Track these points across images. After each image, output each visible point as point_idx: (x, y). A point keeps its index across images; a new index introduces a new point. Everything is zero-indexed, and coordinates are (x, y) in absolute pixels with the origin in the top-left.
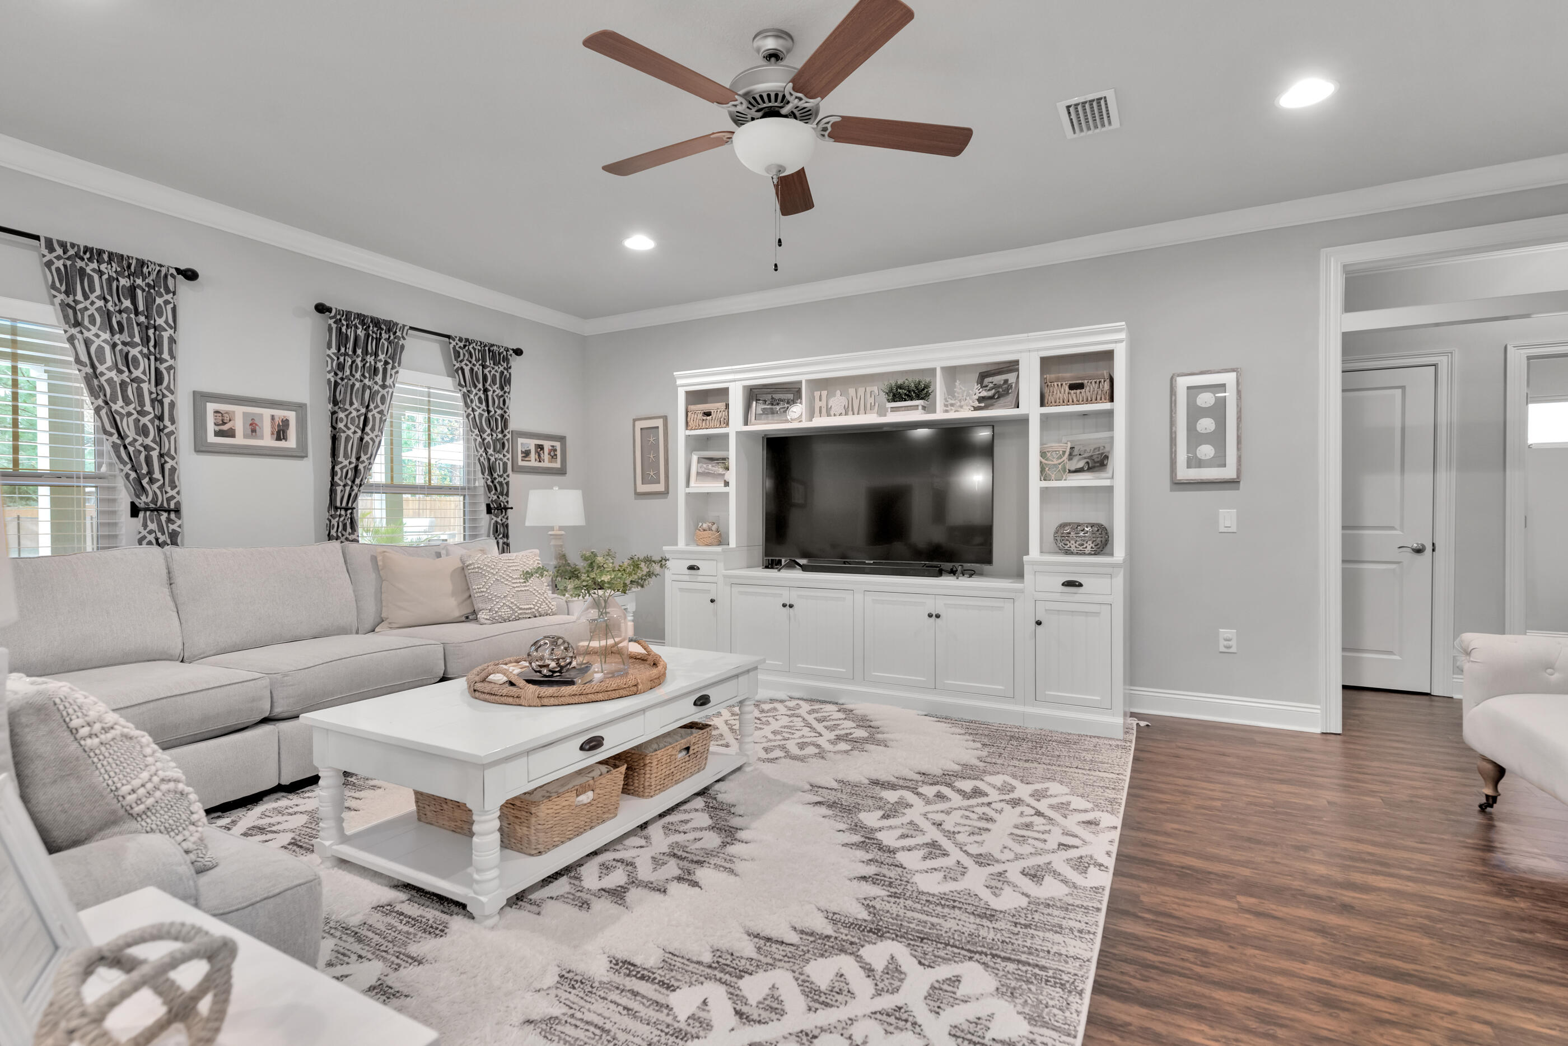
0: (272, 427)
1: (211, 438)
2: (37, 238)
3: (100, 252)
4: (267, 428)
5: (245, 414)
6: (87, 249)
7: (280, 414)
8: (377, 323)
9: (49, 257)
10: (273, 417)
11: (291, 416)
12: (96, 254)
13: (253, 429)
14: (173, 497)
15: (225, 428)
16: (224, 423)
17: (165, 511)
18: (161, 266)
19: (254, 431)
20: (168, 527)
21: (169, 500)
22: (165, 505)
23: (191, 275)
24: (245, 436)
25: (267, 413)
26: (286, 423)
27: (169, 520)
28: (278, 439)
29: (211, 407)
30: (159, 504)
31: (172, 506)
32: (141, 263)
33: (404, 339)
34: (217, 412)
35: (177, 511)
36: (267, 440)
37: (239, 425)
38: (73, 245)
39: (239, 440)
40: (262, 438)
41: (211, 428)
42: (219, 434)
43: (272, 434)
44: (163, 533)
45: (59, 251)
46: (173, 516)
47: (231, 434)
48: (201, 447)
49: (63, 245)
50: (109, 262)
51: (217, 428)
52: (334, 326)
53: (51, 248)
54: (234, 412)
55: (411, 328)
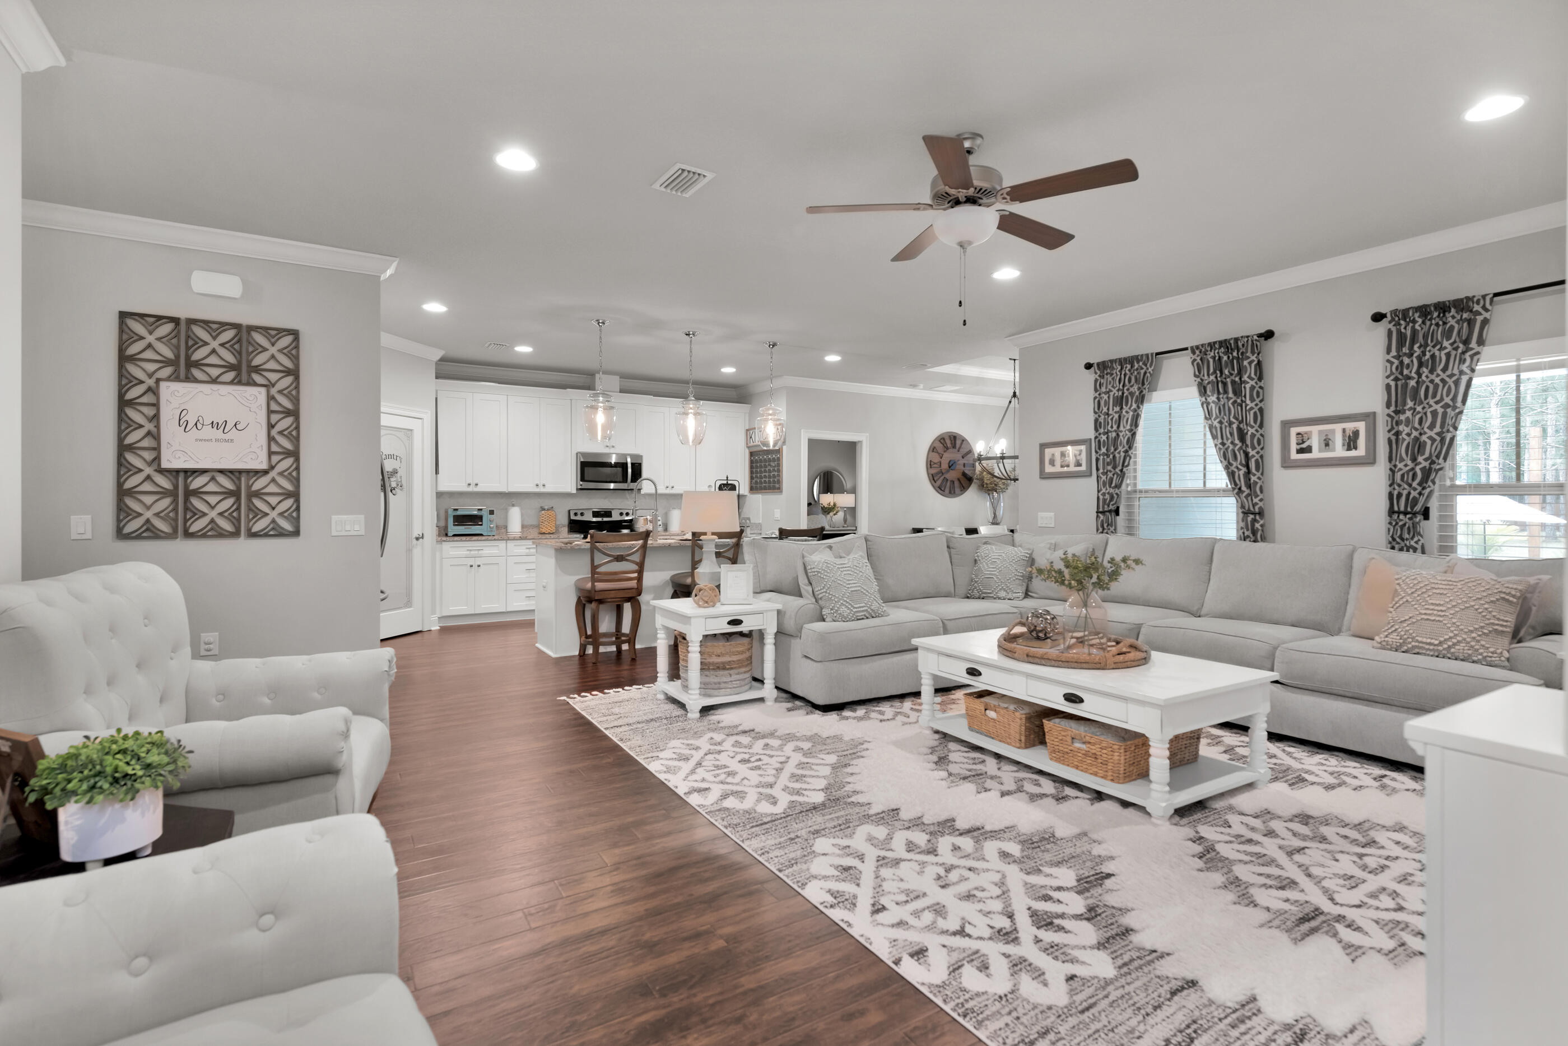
0: (1344, 440)
1: (1294, 456)
2: (1186, 349)
3: (1215, 343)
4: (1338, 441)
5: (1320, 432)
6: (1209, 344)
7: (1350, 426)
8: (1443, 308)
9: (1194, 357)
10: (1344, 430)
11: (1361, 426)
12: (1212, 345)
13: (1327, 444)
14: (1257, 504)
15: (1304, 446)
16: (1303, 442)
17: (1252, 514)
18: (1248, 337)
19: (1327, 445)
20: (1253, 525)
21: (1254, 505)
22: (1252, 509)
23: (1269, 335)
24: (1320, 451)
25: (1338, 428)
26: (1356, 434)
27: (1254, 521)
28: (1349, 449)
29: (1294, 431)
30: (1247, 508)
31: (1257, 510)
32: (1236, 340)
33: (1487, 310)
34: (1298, 434)
35: (1261, 513)
36: (1339, 450)
37: (1315, 442)
38: (1202, 345)
39: (1316, 454)
40: (1334, 450)
41: (1294, 447)
42: (1300, 451)
43: (1344, 445)
44: (1248, 530)
45: (1197, 352)
46: (1258, 517)
47: (1309, 450)
48: (1287, 464)
49: (1197, 347)
50: (1220, 347)
51: (1299, 447)
52: (1394, 329)
53: (1194, 353)
54: (1311, 432)
55: (1496, 295)
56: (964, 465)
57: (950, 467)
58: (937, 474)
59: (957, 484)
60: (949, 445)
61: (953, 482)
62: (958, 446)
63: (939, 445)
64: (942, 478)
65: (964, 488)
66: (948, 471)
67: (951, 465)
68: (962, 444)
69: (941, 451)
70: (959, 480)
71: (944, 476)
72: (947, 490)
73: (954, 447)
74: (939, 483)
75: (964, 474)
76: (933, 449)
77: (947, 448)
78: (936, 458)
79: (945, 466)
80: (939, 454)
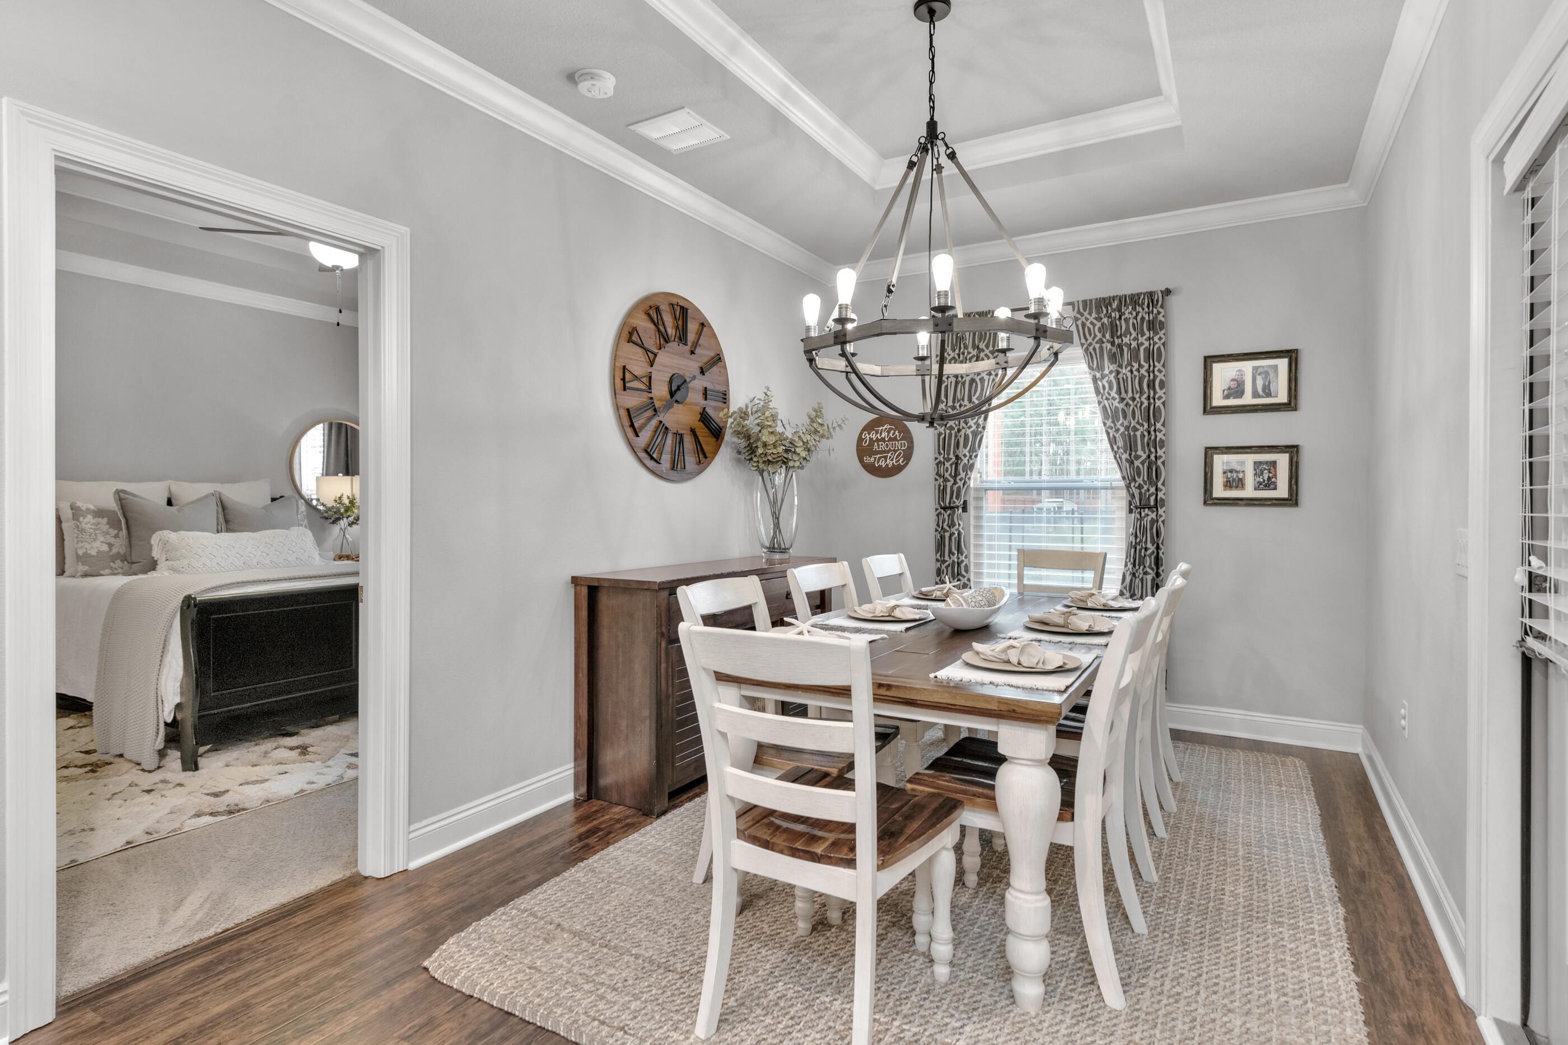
56: (705, 392)
57: (672, 394)
58: (641, 409)
59: (688, 442)
60: (671, 331)
61: (680, 438)
62: (691, 337)
63: (644, 325)
64: (654, 422)
65: (704, 457)
66: (668, 407)
67: (677, 388)
68: (699, 334)
69: (651, 342)
70: (693, 431)
71: (661, 417)
72: (666, 459)
73: (682, 339)
74: (645, 436)
75: (704, 418)
76: (629, 334)
77: (667, 341)
78: (638, 366)
79: (660, 390)
80: (647, 350)
